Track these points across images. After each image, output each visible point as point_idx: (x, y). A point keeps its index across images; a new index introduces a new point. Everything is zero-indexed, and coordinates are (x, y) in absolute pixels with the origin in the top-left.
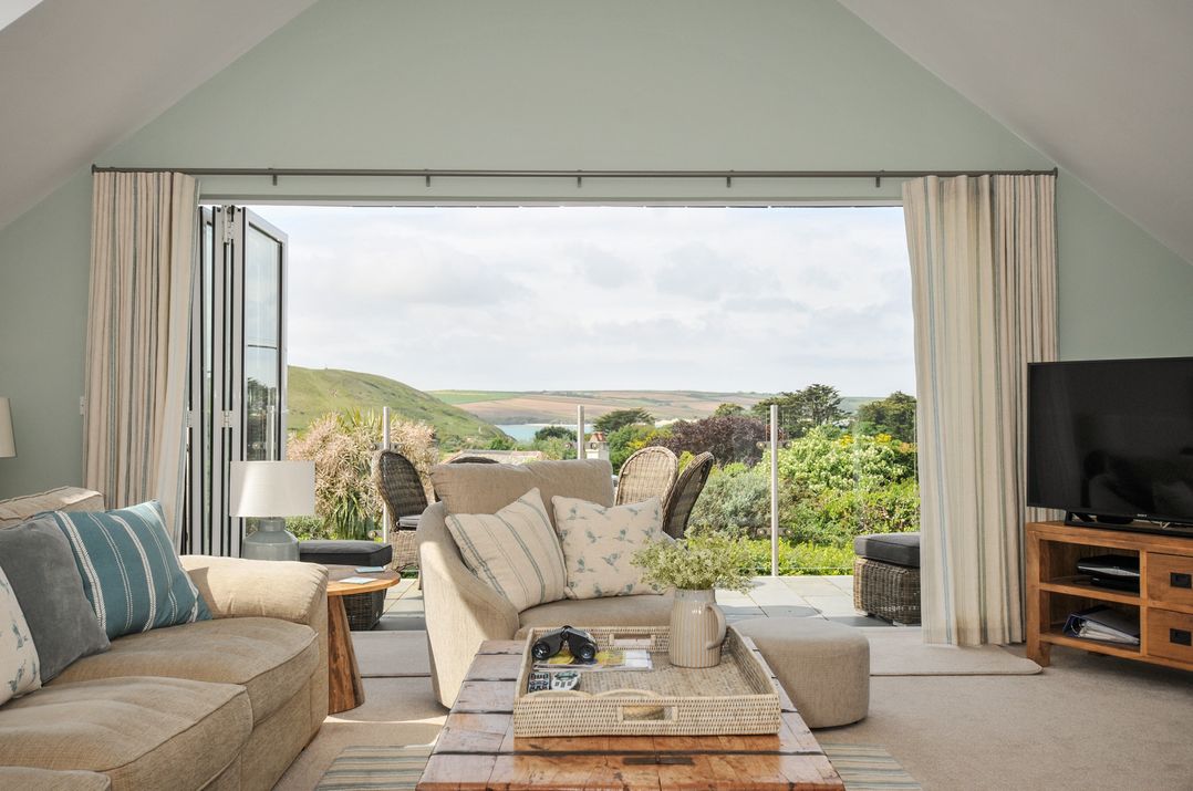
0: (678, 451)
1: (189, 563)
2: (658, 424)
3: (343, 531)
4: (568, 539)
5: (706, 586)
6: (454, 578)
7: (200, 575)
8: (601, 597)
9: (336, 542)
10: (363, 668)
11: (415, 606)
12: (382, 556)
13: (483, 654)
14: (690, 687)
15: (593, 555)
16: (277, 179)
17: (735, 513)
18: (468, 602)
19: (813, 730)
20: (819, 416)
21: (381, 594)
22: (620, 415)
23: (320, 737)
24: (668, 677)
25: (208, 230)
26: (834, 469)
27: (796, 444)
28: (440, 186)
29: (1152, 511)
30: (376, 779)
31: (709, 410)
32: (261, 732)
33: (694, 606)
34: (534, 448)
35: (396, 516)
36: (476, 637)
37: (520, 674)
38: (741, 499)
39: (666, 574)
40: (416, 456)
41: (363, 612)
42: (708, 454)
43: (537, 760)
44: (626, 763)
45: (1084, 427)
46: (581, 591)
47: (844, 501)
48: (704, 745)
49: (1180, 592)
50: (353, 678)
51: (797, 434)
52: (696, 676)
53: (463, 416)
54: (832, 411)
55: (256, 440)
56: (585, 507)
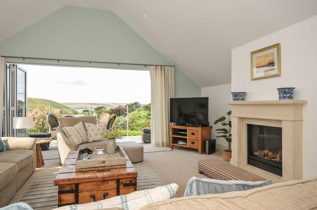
0: (111, 114)
1: (3, 139)
2: (107, 109)
3: (41, 131)
4: (88, 131)
5: (114, 138)
6: (64, 139)
7: (6, 141)
8: (94, 141)
9: (39, 133)
10: (44, 158)
11: (56, 145)
12: (49, 136)
13: (70, 154)
14: (110, 157)
15: (93, 134)
16: (25, 59)
17: (121, 125)
18: (67, 144)
19: (133, 163)
20: (136, 107)
21: (49, 143)
22: (99, 107)
23: (35, 173)
24: (106, 156)
25: (8, 69)
26: (139, 117)
27: (133, 112)
28: (60, 62)
29: (189, 123)
30: (47, 180)
31: (116, 106)
32: (21, 173)
33: (111, 143)
34: (82, 114)
35: (52, 128)
36: (68, 150)
37: (77, 157)
38: (122, 122)
39: (106, 137)
40: (58, 116)
41: (45, 147)
42: (115, 114)
43: (80, 173)
44: (97, 172)
45: (179, 109)
46: (90, 141)
47: (141, 123)
48: (113, 167)
49: (193, 136)
50: (42, 160)
51: (133, 110)
52: (112, 155)
53: (68, 108)
54: (139, 107)
55: (20, 113)
56: (91, 125)
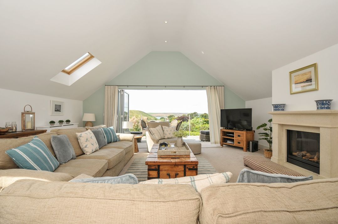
0: (178, 120)
1: (117, 134)
2: (175, 117)
3: (136, 130)
4: (164, 131)
5: (181, 137)
6: (150, 136)
7: (119, 136)
8: (168, 138)
9: (135, 131)
10: (139, 147)
11: (145, 140)
12: (141, 133)
13: (154, 145)
14: (179, 149)
15: (167, 133)
16: (128, 86)
17: (185, 128)
18: (152, 139)
19: (194, 154)
20: (195, 116)
21: (141, 138)
22: (171, 116)
23: (133, 156)
24: (176, 148)
25: (120, 93)
26: (197, 122)
27: (193, 119)
28: (148, 87)
29: (236, 128)
30: (141, 161)
31: (182, 115)
32: (126, 155)
33: (180, 139)
34: (160, 120)
35: (143, 128)
36: (153, 143)
37: (158, 148)
38: (185, 126)
39: (176, 135)
40: (145, 121)
41: (139, 140)
42: (181, 121)
43: (160, 158)
44: (171, 159)
45: (227, 117)
46: (165, 138)
47: (198, 127)
48: (181, 156)
49: (239, 137)
50: (138, 148)
51: (193, 118)
52: (180, 148)
53: (151, 116)
54: (197, 115)
55: (125, 119)
56: (166, 127)
